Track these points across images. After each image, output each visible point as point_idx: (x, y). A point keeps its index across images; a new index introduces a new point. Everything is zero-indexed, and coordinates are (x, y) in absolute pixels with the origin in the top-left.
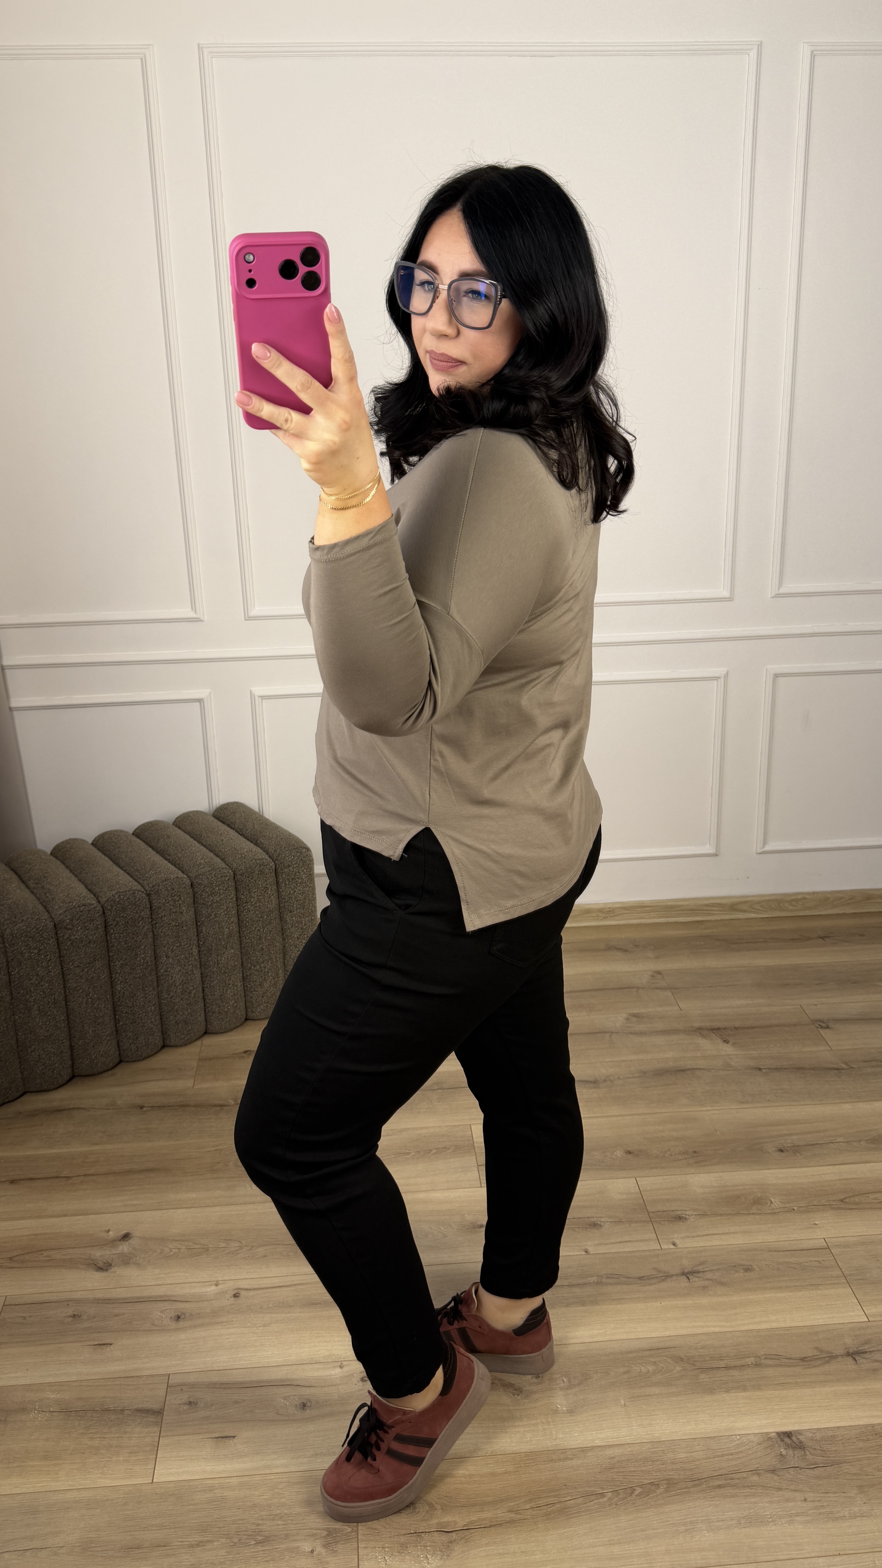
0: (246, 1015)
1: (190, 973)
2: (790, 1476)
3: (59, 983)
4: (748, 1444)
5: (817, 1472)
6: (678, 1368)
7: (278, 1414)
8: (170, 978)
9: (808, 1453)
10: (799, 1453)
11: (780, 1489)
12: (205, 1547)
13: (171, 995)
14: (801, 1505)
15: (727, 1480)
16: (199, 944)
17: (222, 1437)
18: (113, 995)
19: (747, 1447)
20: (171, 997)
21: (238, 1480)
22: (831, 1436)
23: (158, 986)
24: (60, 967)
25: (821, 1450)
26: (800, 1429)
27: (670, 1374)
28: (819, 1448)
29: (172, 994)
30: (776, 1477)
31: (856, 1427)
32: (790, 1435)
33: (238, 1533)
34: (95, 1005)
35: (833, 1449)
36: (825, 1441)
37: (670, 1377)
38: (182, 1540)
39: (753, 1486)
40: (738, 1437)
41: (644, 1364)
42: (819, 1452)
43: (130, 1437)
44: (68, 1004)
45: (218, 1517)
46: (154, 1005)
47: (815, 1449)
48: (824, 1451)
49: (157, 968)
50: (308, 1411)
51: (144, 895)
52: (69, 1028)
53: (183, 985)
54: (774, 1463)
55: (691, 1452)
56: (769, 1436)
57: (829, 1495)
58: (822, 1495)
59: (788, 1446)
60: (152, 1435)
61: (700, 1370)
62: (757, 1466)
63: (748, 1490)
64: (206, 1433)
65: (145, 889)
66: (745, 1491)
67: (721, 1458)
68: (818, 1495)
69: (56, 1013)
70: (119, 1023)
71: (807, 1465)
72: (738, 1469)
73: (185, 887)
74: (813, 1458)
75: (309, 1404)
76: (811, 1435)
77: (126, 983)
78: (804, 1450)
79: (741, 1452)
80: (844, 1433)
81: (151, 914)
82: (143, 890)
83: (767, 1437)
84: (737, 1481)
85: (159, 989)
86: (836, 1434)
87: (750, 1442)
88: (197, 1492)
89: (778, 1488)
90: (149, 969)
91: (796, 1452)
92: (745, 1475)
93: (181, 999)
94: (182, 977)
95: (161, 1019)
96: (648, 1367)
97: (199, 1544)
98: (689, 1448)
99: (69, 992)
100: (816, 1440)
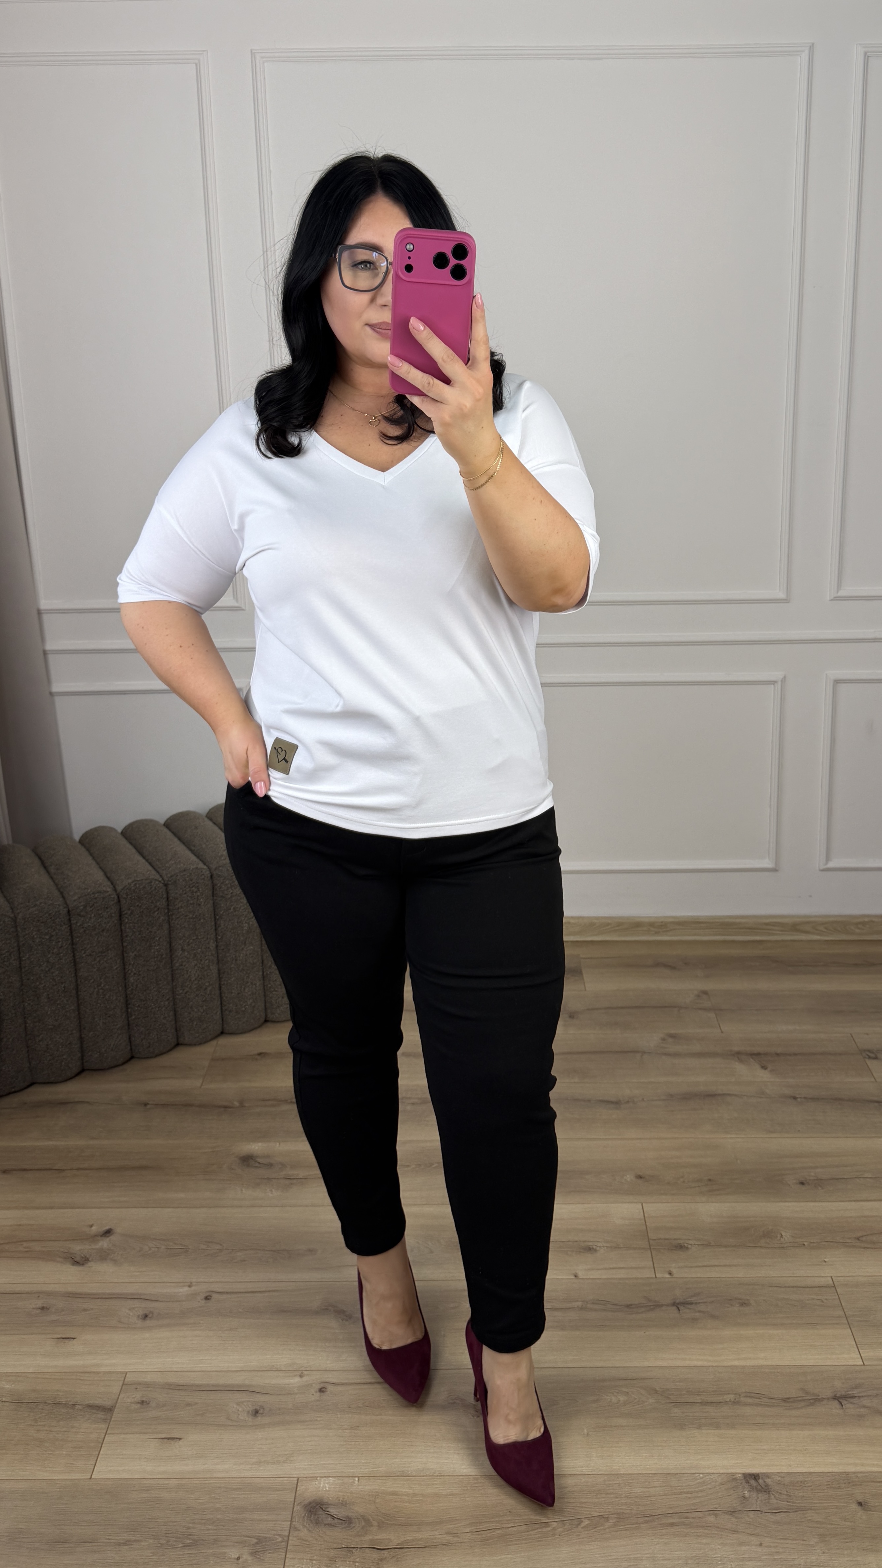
0: (266, 1016)
1: (206, 968)
2: (751, 1520)
3: (70, 972)
4: (710, 1483)
5: (778, 1517)
6: (651, 1401)
7: (228, 1418)
8: (185, 972)
9: (772, 1497)
10: (762, 1496)
11: (735, 1532)
12: (132, 1546)
13: (185, 991)
14: (755, 1550)
15: (682, 1519)
16: (216, 938)
17: (168, 1439)
18: (126, 987)
19: (709, 1486)
20: (186, 993)
21: (176, 1482)
22: (801, 1482)
23: (173, 980)
24: (72, 955)
25: (786, 1495)
26: (769, 1472)
27: (641, 1405)
28: (785, 1493)
29: (187, 989)
30: (733, 1519)
31: (829, 1474)
32: (757, 1478)
33: (167, 1535)
34: (107, 997)
35: (801, 1494)
36: (793, 1486)
37: (640, 1409)
38: (110, 1537)
39: (707, 1526)
40: (701, 1475)
41: (615, 1394)
42: (784, 1497)
43: (75, 1432)
44: (79, 993)
45: (151, 1517)
46: (168, 999)
47: (780, 1493)
48: (790, 1496)
49: (172, 961)
50: (259, 1418)
51: (161, 885)
52: (80, 1018)
53: (199, 981)
54: (735, 1505)
55: (649, 1488)
56: (734, 1477)
57: (788, 1541)
58: (779, 1541)
59: (752, 1488)
60: (98, 1431)
61: (673, 1404)
62: (715, 1506)
63: (701, 1530)
64: (152, 1433)
65: (163, 879)
66: (697, 1531)
67: (680, 1496)
68: (777, 1541)
69: (65, 1002)
70: (132, 1016)
71: (769, 1509)
72: (695, 1508)
73: (204, 879)
74: (777, 1503)
75: (261, 1411)
76: (779, 1479)
77: (140, 975)
78: (769, 1494)
79: (701, 1491)
80: (815, 1479)
81: (168, 905)
82: (160, 879)
83: (732, 1478)
84: (692, 1520)
85: (174, 984)
86: (806, 1479)
87: (713, 1482)
88: (133, 1490)
89: (734, 1531)
90: (164, 961)
91: (760, 1495)
92: (700, 1514)
93: (197, 995)
94: (198, 972)
95: (175, 1015)
96: (619, 1397)
97: (126, 1543)
98: (647, 1483)
99: (80, 981)
100: (784, 1484)
